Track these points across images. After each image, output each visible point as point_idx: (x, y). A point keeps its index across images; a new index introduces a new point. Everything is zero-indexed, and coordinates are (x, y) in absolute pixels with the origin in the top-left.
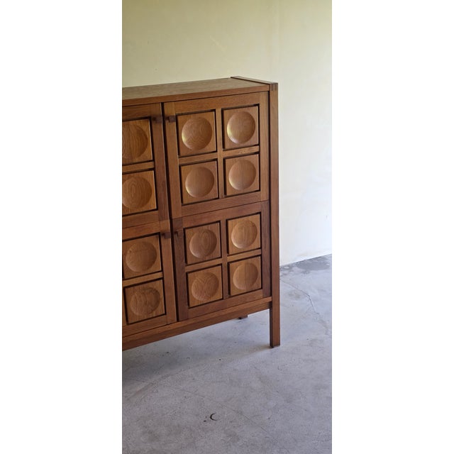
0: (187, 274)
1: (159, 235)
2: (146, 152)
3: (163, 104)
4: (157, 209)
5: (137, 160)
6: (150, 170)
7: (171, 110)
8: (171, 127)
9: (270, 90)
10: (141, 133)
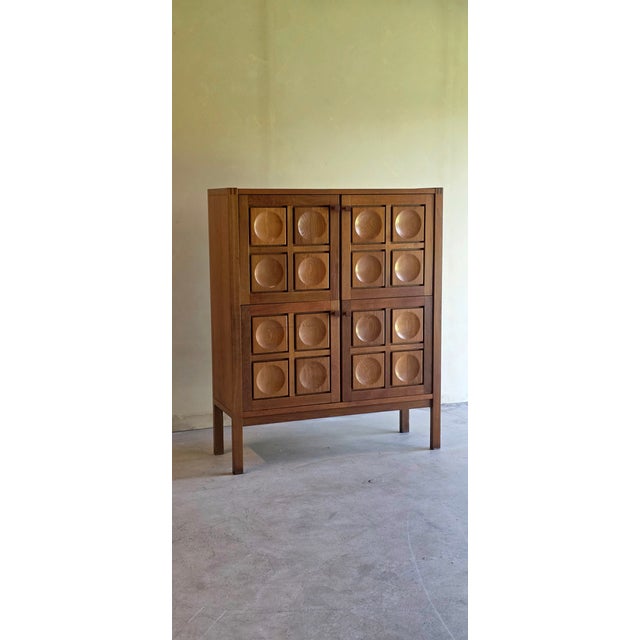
0: (352, 356)
1: (330, 313)
2: (323, 236)
3: (341, 196)
4: (329, 289)
5: (315, 241)
6: (326, 252)
7: (347, 202)
8: (346, 216)
9: (436, 194)
10: (321, 218)
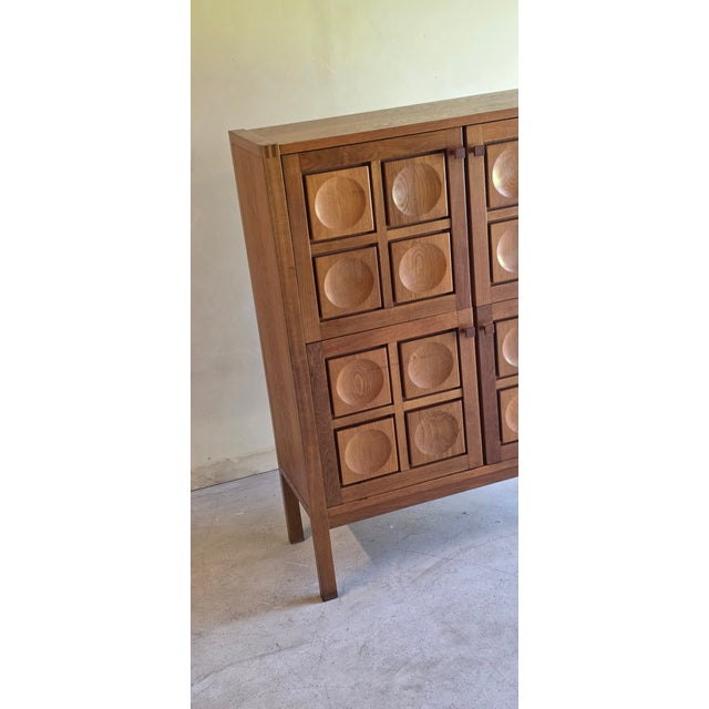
0: (498, 392)
1: (457, 332)
2: (438, 206)
3: (464, 128)
4: (454, 292)
5: (425, 217)
6: (444, 231)
7: (476, 137)
8: (476, 164)
10: (431, 175)
